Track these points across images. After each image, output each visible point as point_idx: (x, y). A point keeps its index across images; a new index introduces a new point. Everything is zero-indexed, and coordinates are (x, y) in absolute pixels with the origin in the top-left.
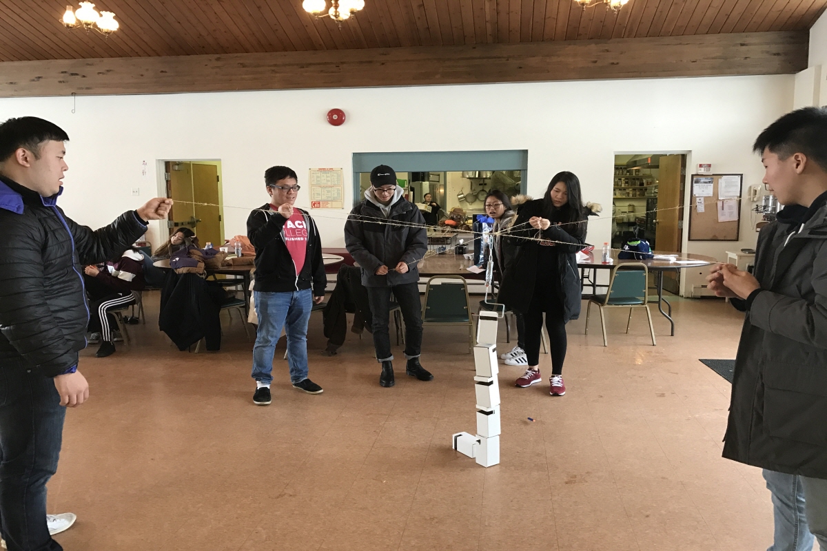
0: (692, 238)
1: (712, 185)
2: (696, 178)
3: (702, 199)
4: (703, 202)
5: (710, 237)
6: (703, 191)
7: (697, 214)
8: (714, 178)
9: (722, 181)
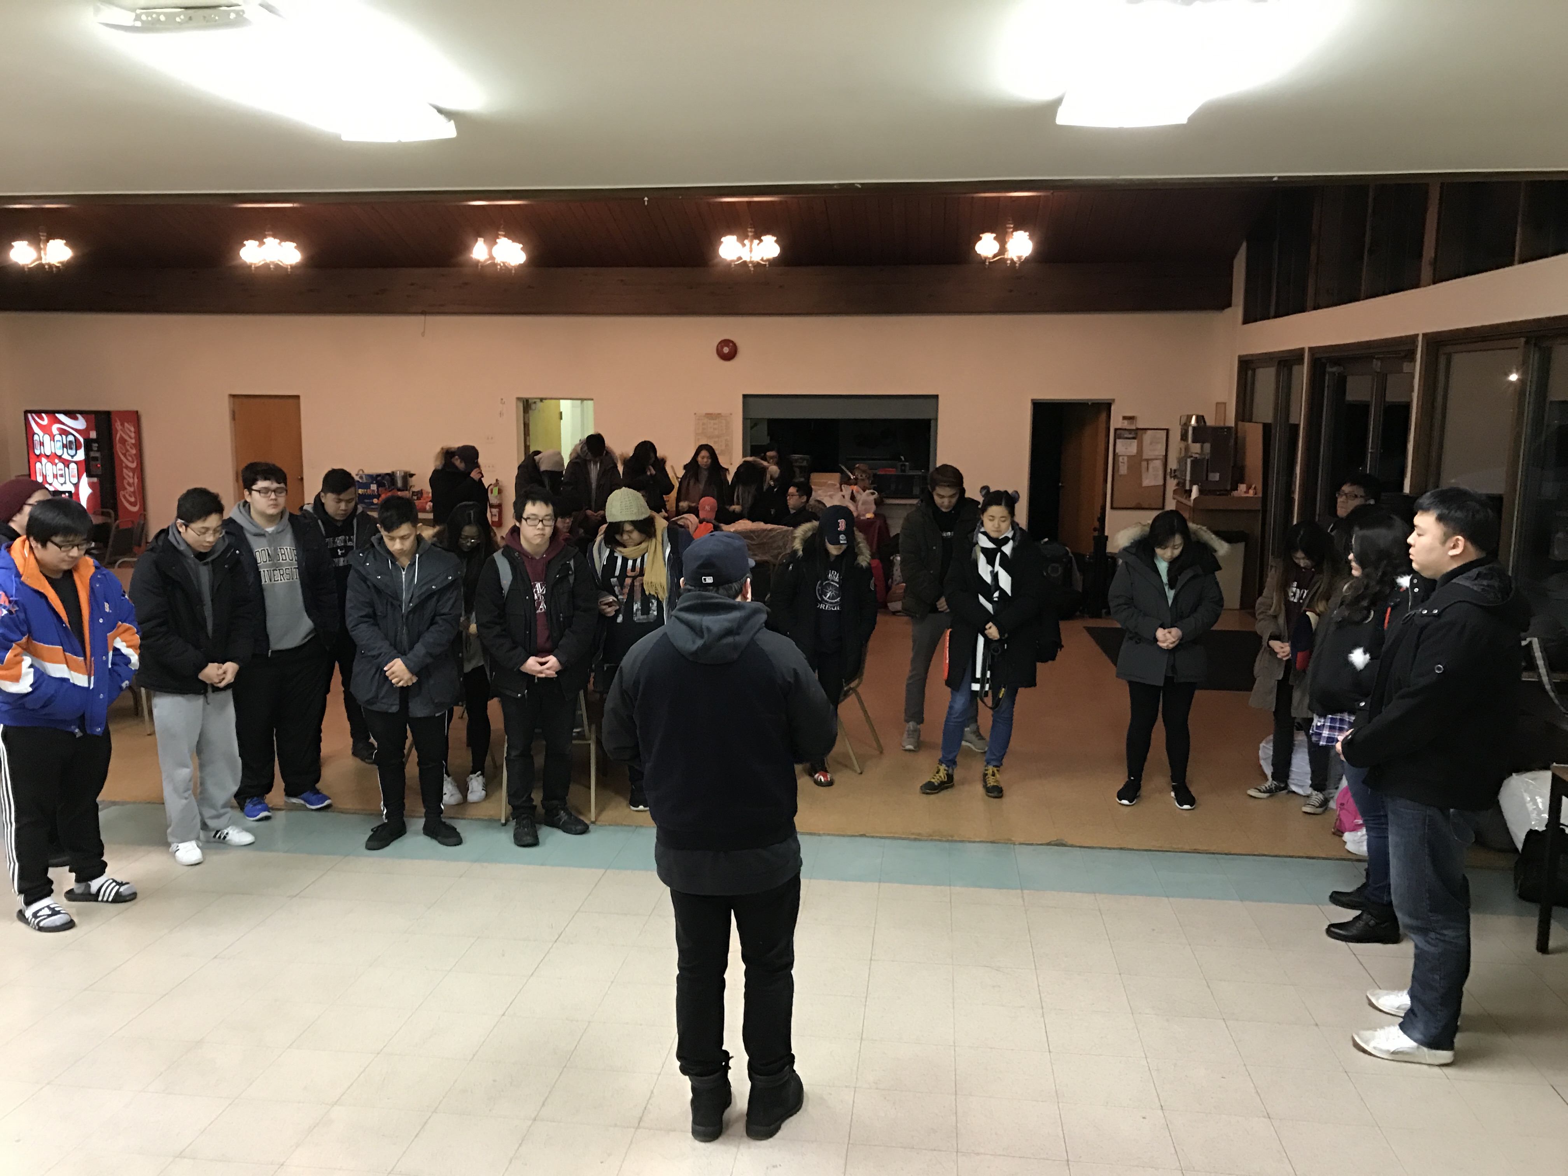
0: (1115, 506)
1: (1136, 441)
2: (1119, 433)
3: (1126, 458)
4: (1126, 462)
5: (1133, 505)
6: (1126, 448)
7: (1121, 476)
8: (1136, 434)
9: (1148, 437)
